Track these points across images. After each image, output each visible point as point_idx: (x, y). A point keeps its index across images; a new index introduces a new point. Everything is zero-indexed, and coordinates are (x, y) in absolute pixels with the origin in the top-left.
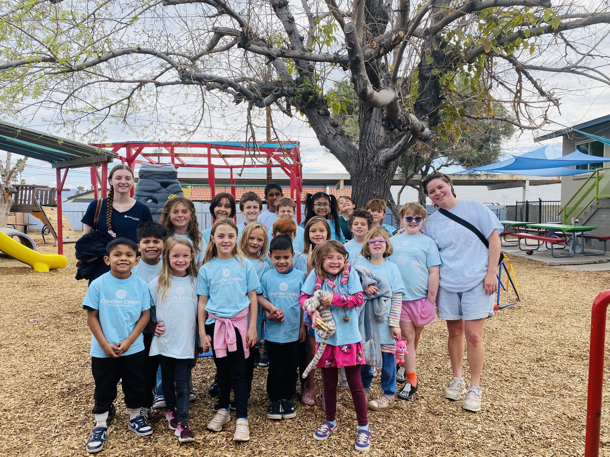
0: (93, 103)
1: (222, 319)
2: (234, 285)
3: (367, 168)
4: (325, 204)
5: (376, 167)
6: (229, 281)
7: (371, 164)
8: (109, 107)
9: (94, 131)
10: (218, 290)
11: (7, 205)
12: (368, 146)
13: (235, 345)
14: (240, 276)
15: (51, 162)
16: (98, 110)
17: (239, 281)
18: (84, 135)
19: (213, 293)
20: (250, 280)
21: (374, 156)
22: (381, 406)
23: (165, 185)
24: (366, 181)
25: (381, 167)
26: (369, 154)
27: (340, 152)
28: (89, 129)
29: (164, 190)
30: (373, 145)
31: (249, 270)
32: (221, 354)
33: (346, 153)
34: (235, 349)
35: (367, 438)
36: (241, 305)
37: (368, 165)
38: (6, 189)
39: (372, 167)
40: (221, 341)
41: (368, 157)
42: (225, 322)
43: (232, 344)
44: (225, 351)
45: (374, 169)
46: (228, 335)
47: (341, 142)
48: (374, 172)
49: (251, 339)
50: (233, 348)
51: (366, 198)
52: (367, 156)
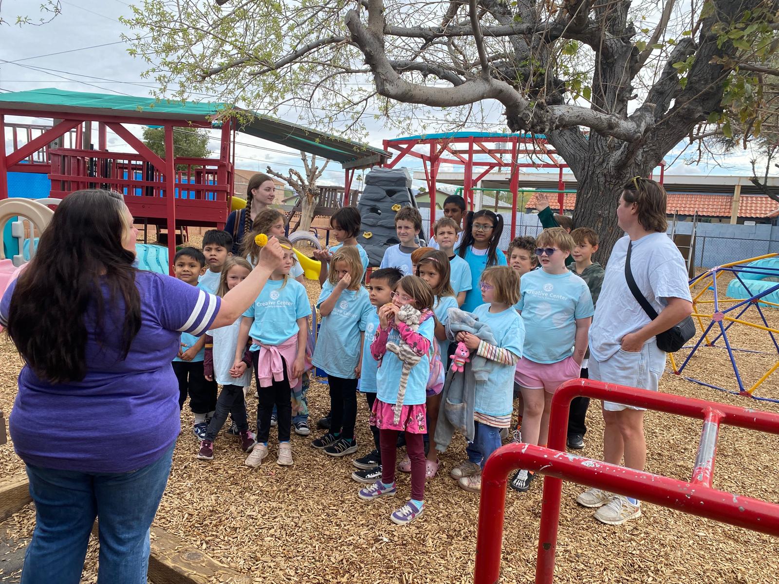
0: (349, 95)
1: (268, 347)
2: (282, 310)
3: (592, 178)
4: (485, 226)
5: (605, 176)
6: (276, 304)
7: (598, 171)
8: (366, 100)
9: (352, 128)
10: (264, 313)
11: (310, 206)
12: (597, 146)
13: (282, 375)
14: (290, 301)
15: (342, 162)
16: (355, 104)
17: (287, 306)
18: (343, 133)
19: (257, 316)
20: (301, 306)
21: (603, 161)
22: (472, 486)
23: (390, 193)
24: (589, 195)
25: (612, 177)
26: (597, 158)
27: (567, 154)
28: (347, 126)
29: (389, 199)
30: (604, 144)
31: (300, 294)
32: (266, 384)
33: (574, 156)
34: (282, 379)
35: (410, 514)
36: (289, 331)
37: (593, 173)
38: (310, 190)
39: (600, 175)
40: (267, 370)
41: (596, 161)
42: (271, 350)
43: (278, 374)
44: (271, 381)
45: (602, 179)
46: (274, 363)
47: (569, 140)
48: (601, 183)
49: (297, 369)
50: (281, 378)
51: (586, 219)
52: (594, 160)
